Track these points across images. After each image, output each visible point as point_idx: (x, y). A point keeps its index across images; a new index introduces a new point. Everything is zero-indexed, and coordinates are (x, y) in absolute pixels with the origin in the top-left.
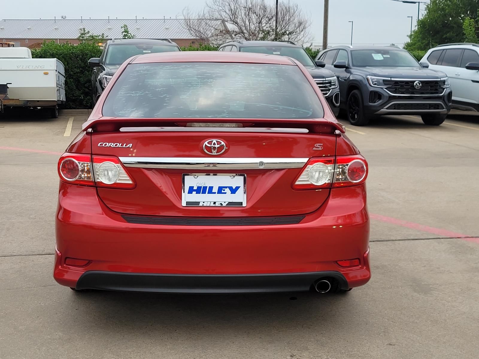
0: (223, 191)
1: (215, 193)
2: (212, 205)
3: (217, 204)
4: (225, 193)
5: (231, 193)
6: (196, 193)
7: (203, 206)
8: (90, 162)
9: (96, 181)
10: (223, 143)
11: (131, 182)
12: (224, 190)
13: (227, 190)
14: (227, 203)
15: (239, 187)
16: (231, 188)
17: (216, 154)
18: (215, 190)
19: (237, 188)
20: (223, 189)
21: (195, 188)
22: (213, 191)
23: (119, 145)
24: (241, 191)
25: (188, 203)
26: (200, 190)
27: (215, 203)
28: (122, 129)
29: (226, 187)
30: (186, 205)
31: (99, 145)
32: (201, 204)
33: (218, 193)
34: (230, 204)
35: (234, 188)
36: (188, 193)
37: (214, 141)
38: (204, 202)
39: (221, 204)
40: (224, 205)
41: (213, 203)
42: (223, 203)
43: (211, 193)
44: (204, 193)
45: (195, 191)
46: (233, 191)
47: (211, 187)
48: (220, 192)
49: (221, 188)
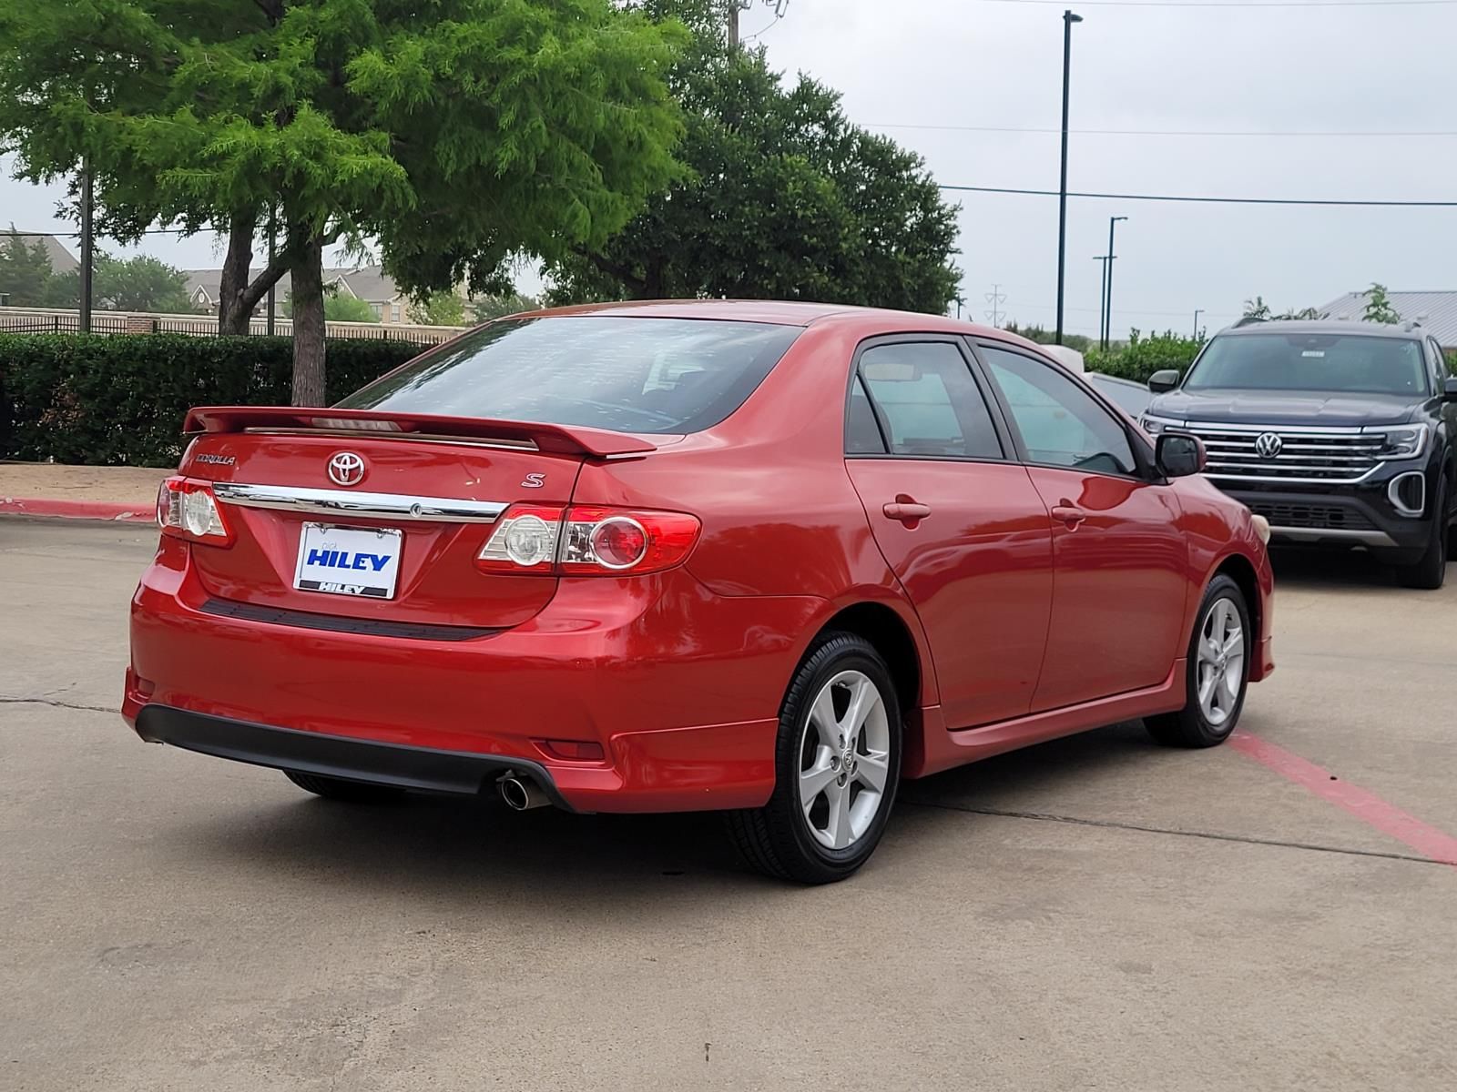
0: (361, 565)
1: (348, 566)
2: (339, 590)
3: (346, 591)
4: (364, 568)
5: (374, 569)
6: (320, 564)
7: (324, 592)
8: (182, 491)
9: (184, 529)
10: (360, 461)
11: (224, 534)
12: (363, 562)
13: (368, 563)
14: (362, 589)
15: (388, 558)
16: (374, 558)
17: (347, 483)
18: (350, 561)
19: (386, 559)
20: (363, 559)
21: (319, 554)
22: (347, 563)
23: (219, 459)
24: (391, 568)
25: (303, 583)
26: (328, 559)
27: (343, 587)
29: (367, 556)
30: (300, 586)
32: (321, 588)
33: (353, 568)
34: (367, 590)
35: (380, 559)
36: (308, 563)
37: (347, 456)
38: (327, 584)
39: (353, 590)
40: (358, 591)
41: (340, 586)
42: (356, 588)
43: (342, 565)
44: (332, 564)
45: (318, 558)
46: (378, 564)
47: (345, 555)
48: (356, 566)
49: (359, 557)
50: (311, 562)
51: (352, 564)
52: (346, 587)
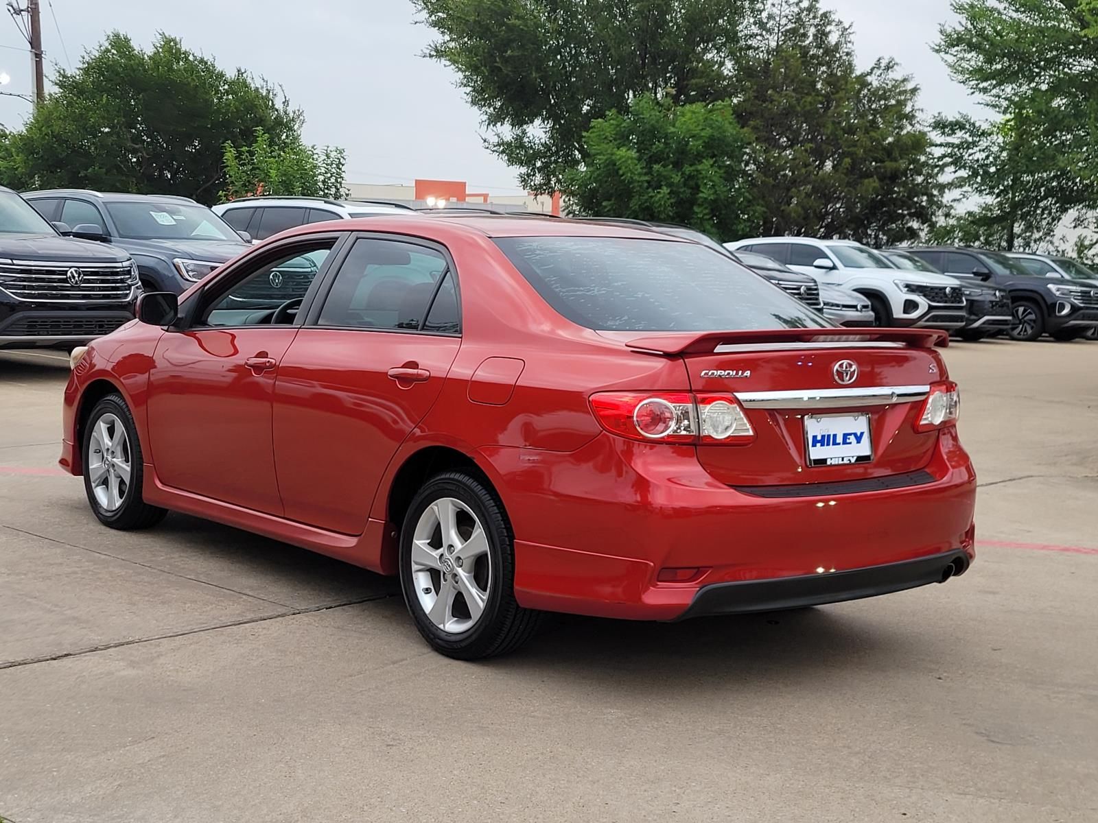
0: (848, 441)
1: (839, 444)
2: (841, 462)
3: (846, 461)
4: (850, 443)
5: (857, 443)
6: (821, 445)
7: (831, 465)
8: (692, 403)
9: (701, 435)
10: (854, 365)
11: (753, 433)
12: (849, 439)
13: (852, 439)
14: (855, 458)
16: (855, 434)
17: (847, 383)
18: (840, 439)
19: (862, 434)
20: (848, 437)
21: (819, 438)
22: (838, 441)
23: (733, 373)
24: (866, 439)
25: (814, 461)
26: (825, 440)
27: (843, 460)
28: (720, 348)
29: (850, 434)
30: (813, 464)
31: (703, 374)
32: (829, 463)
33: (843, 444)
34: (858, 459)
35: (859, 434)
36: (813, 447)
37: (846, 363)
38: (831, 459)
39: (849, 460)
40: (853, 460)
41: (841, 459)
42: (851, 458)
43: (835, 443)
44: (828, 444)
45: (819, 442)
46: (859, 439)
47: (835, 436)
48: (845, 442)
49: (845, 436)
50: (814, 445)
51: (841, 442)
52: (845, 459)
